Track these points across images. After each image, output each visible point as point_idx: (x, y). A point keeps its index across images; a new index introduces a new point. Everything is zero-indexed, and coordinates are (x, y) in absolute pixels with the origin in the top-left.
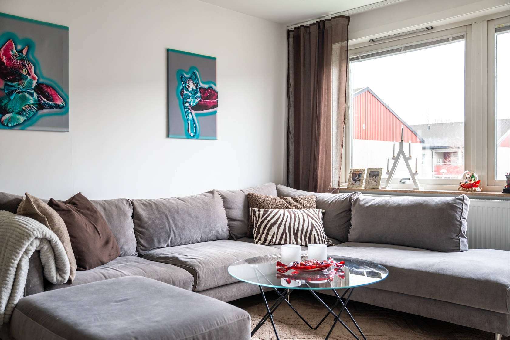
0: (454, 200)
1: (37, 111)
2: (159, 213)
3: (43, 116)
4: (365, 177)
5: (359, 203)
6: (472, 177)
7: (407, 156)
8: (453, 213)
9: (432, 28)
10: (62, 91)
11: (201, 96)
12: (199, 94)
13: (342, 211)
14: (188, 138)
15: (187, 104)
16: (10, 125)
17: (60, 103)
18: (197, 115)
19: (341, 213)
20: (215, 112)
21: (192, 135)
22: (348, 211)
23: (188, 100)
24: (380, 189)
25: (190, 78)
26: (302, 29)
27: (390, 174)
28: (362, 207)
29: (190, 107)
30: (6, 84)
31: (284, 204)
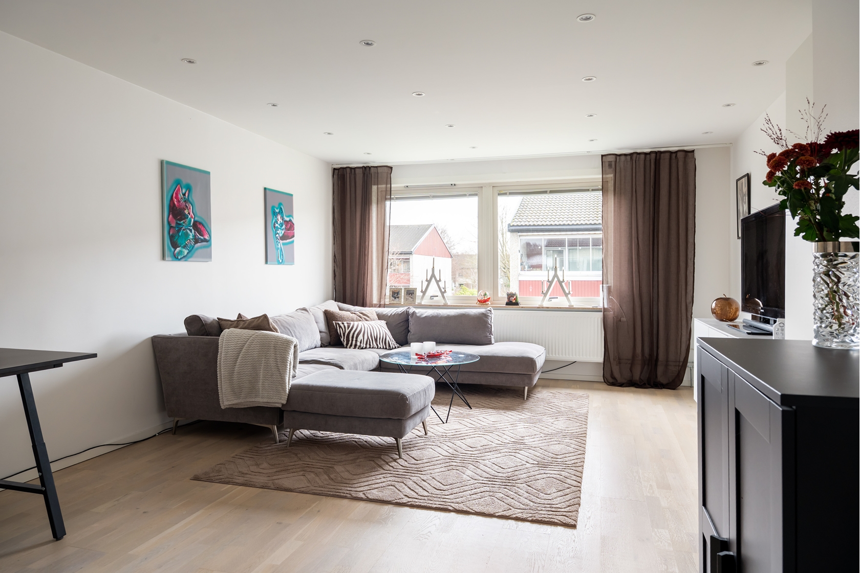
0: (486, 311)
1: (194, 245)
2: (284, 328)
3: (197, 249)
4: (403, 294)
5: (416, 315)
6: (485, 295)
7: (438, 279)
8: (486, 319)
9: (455, 185)
10: (208, 227)
11: (285, 228)
12: (284, 227)
13: (400, 321)
14: (278, 264)
15: (277, 235)
16: (179, 258)
17: (207, 237)
18: (283, 244)
19: (400, 323)
20: (293, 242)
21: (281, 261)
22: (407, 321)
23: (278, 232)
24: (416, 304)
25: (279, 213)
26: (348, 170)
27: (424, 293)
28: (419, 317)
29: (279, 238)
30: (177, 223)
31: (357, 318)
